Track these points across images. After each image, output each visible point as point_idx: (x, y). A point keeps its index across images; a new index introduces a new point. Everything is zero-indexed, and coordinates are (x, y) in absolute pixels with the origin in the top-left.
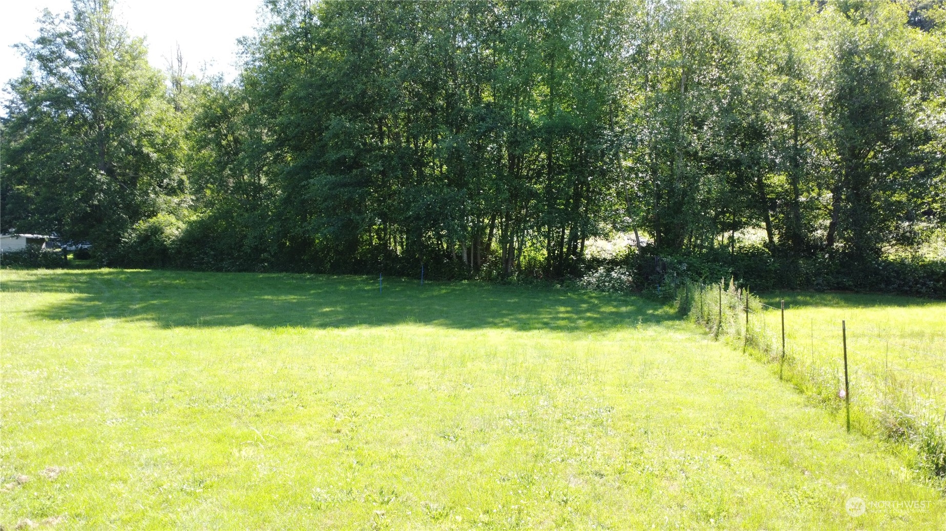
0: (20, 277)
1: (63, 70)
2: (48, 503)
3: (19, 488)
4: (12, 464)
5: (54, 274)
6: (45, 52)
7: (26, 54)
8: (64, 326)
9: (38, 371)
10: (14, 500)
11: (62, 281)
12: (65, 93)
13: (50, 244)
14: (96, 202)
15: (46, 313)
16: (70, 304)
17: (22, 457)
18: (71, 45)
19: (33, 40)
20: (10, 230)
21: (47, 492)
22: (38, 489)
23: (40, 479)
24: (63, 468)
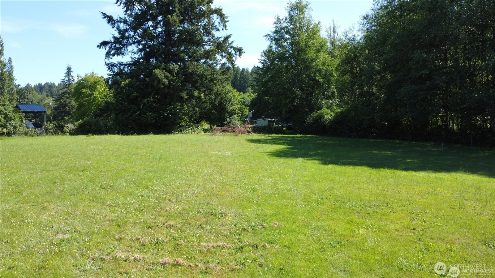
0: (265, 137)
1: (284, 44)
2: (274, 238)
3: (263, 229)
4: (261, 218)
5: (278, 136)
6: (277, 37)
7: (270, 39)
8: (282, 160)
9: (271, 179)
10: (261, 234)
11: (281, 140)
12: (284, 54)
13: (277, 123)
14: (295, 104)
15: (275, 154)
16: (284, 150)
17: (264, 216)
18: (288, 32)
19: (273, 32)
20: (262, 117)
21: (273, 233)
22: (270, 231)
23: (271, 227)
24: (280, 224)
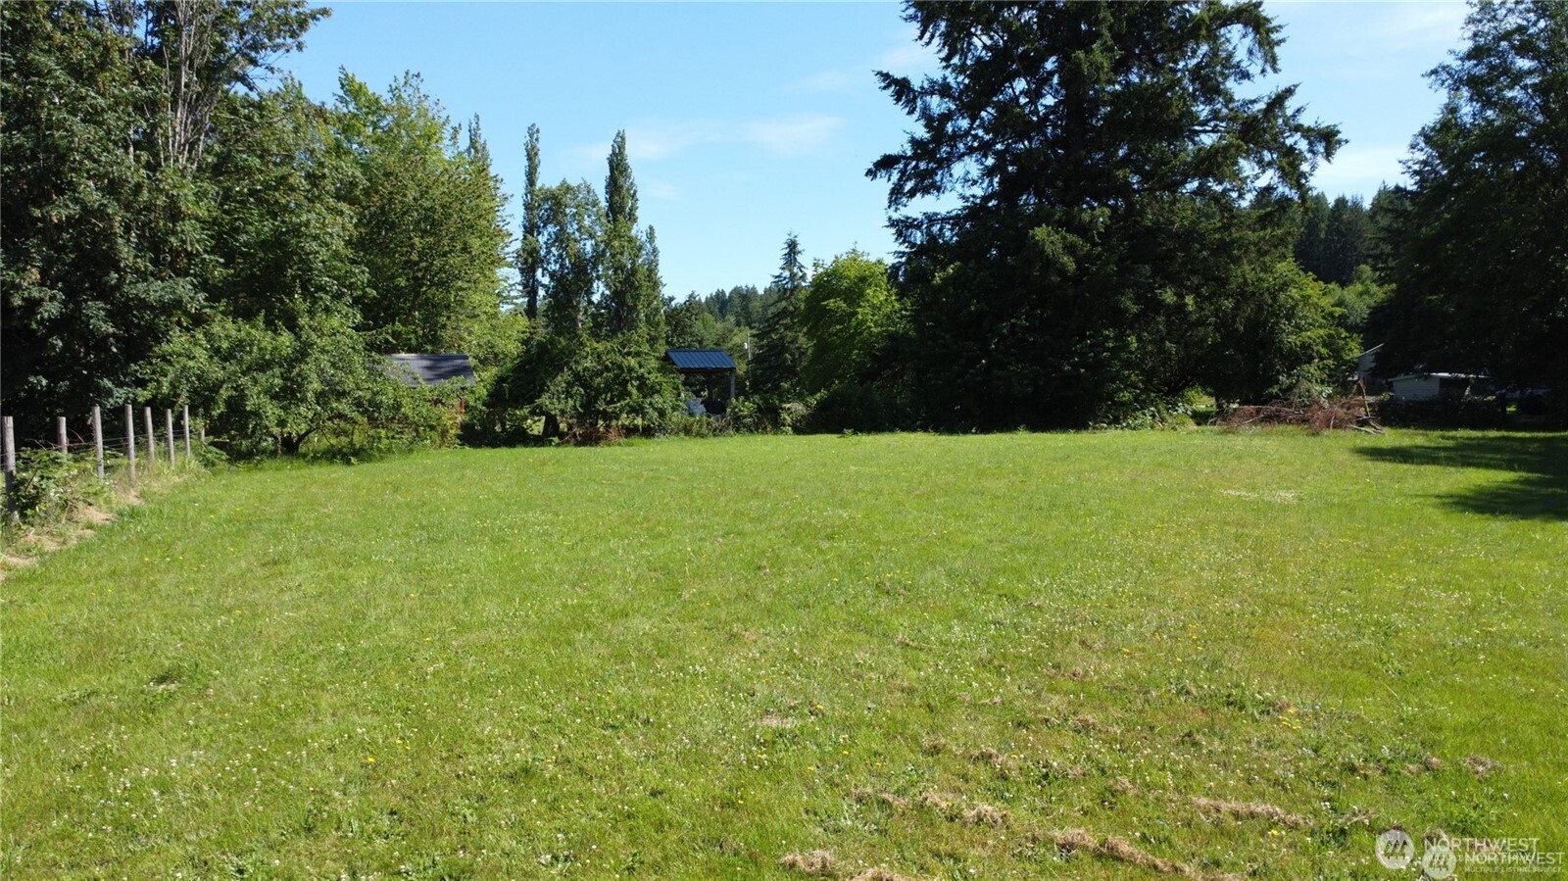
0: (1430, 441)
1: (1509, 94)
2: (1474, 815)
3: (1426, 776)
4: (1418, 734)
5: (1484, 438)
6: (1481, 70)
7: (1450, 81)
8: (1500, 527)
9: (1456, 595)
10: (1420, 792)
11: (1497, 450)
12: (1509, 130)
13: (1480, 388)
14: (1560, 314)
15: (1470, 502)
16: (1509, 489)
17: (1432, 728)
18: (1524, 49)
19: (1461, 55)
20: (1416, 367)
21: (1471, 796)
22: (1456, 787)
23: (1460, 770)
24: (1498, 763)
